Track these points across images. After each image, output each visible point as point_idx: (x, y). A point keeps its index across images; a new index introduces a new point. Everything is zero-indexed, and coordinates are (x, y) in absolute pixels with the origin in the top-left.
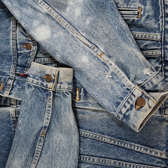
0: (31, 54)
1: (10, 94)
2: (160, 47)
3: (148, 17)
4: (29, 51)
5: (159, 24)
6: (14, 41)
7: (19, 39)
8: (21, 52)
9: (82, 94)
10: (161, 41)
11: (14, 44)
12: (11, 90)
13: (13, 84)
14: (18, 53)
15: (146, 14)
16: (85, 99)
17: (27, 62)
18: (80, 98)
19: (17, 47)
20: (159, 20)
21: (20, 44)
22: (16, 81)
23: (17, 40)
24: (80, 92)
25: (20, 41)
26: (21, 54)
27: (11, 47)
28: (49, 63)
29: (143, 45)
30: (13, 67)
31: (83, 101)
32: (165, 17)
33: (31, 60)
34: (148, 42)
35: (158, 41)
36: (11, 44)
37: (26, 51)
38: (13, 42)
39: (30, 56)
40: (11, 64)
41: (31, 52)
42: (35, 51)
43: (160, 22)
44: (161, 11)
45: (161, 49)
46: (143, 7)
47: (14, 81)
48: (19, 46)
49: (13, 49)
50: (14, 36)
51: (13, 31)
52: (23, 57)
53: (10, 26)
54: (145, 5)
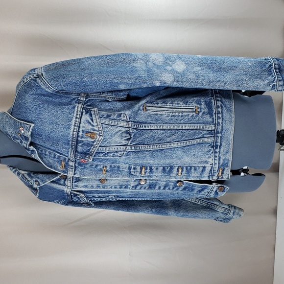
0: (95, 143)
1: (74, 174)
2: (213, 136)
3: (204, 113)
4: (93, 140)
5: (213, 119)
6: (76, 127)
7: (83, 127)
8: (83, 139)
9: (148, 170)
10: (214, 131)
11: (75, 130)
12: (75, 171)
13: (75, 166)
14: (77, 140)
15: (203, 111)
17: (89, 150)
19: (78, 134)
20: (212, 115)
21: (83, 131)
22: (77, 163)
23: (81, 127)
24: (146, 169)
25: (84, 129)
26: (83, 141)
27: (72, 133)
28: (115, 151)
29: (202, 134)
30: (72, 153)
32: (217, 114)
33: (94, 149)
34: (205, 132)
35: (212, 131)
36: (72, 130)
37: (89, 140)
38: (74, 129)
39: (93, 145)
40: (69, 148)
41: (95, 141)
42: (100, 141)
43: (214, 117)
44: (214, 109)
45: (214, 137)
46: (199, 106)
47: (75, 164)
48: (81, 134)
49: (73, 135)
50: (77, 123)
51: (77, 118)
52: (83, 144)
53: (74, 112)
54: (200, 105)
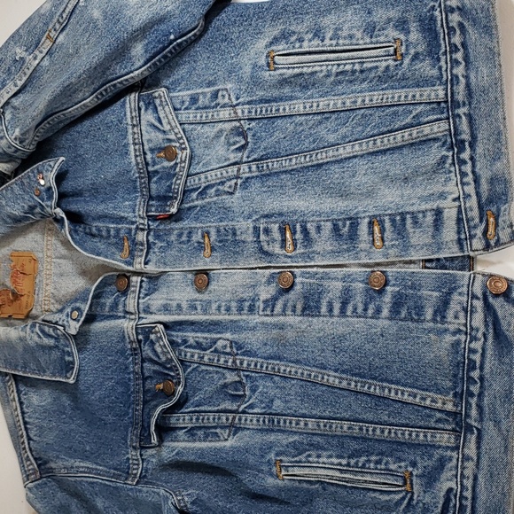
0: (178, 170)
1: (146, 263)
2: (444, 116)
3: (416, 57)
4: (172, 163)
5: (440, 68)
6: (137, 147)
7: (149, 141)
8: (156, 167)
9: (299, 236)
10: (446, 102)
11: (138, 154)
12: (147, 253)
13: (148, 241)
14: (148, 172)
15: (412, 51)
16: (306, 246)
17: (170, 186)
18: (295, 246)
19: (145, 159)
20: (439, 60)
21: (152, 150)
22: (152, 233)
23: (145, 143)
24: (294, 233)
25: (150, 145)
26: (156, 172)
27: (133, 160)
28: (218, 181)
29: (412, 116)
30: (142, 203)
31: (302, 251)
32: (451, 52)
33: (178, 182)
34: (420, 108)
35: (439, 103)
36: (132, 153)
37: (166, 164)
38: (135, 150)
39: (176, 174)
40: (136, 198)
41: (176, 164)
42: (185, 162)
43: (442, 63)
44: (442, 42)
45: (448, 118)
46: (402, 37)
47: (148, 234)
48: (149, 156)
49: (137, 164)
50: (136, 136)
51: (134, 126)
52: (160, 178)
53: (125, 115)
54: (407, 32)
